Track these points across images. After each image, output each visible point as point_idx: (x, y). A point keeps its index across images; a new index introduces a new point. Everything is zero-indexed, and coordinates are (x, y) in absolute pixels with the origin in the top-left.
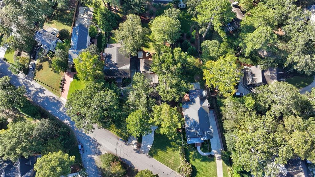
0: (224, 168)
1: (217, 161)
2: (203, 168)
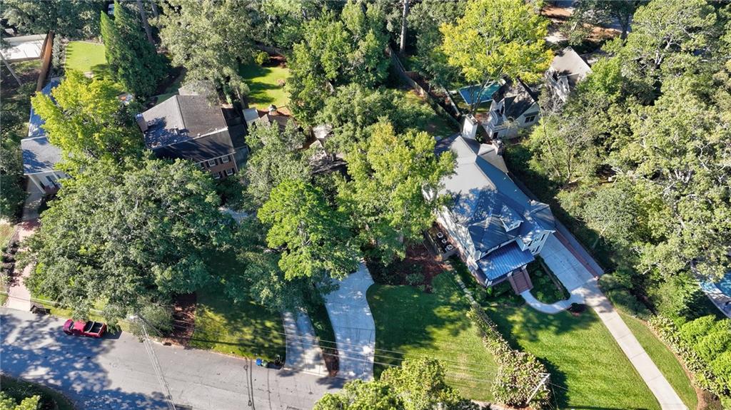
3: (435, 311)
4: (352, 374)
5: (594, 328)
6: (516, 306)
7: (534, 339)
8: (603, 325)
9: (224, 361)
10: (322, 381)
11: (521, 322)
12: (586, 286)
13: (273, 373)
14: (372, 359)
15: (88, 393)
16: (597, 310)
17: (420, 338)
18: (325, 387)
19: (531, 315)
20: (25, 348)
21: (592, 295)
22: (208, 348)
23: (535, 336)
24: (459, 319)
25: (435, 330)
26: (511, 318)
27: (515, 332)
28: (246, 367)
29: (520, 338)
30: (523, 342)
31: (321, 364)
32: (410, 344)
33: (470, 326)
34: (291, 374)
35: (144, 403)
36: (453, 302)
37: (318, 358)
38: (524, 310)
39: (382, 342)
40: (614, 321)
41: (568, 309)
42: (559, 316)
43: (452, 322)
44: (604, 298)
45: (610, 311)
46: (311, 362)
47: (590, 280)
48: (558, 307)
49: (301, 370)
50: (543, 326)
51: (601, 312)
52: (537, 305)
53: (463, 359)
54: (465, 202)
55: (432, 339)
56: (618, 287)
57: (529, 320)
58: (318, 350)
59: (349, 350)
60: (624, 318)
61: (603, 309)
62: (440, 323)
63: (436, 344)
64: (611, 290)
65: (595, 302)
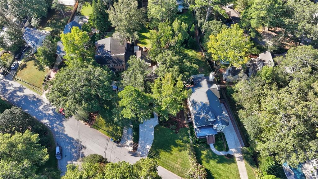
0: (249, 172)
1: (238, 162)
2: (221, 172)
3: (176, 141)
4: (140, 153)
5: (233, 165)
6: (206, 148)
7: (208, 162)
8: (236, 165)
9: (101, 135)
10: (130, 152)
11: (205, 154)
12: (236, 149)
13: (115, 144)
14: (149, 150)
15: (58, 133)
16: (237, 159)
17: (168, 149)
18: (130, 155)
19: (210, 153)
20: (44, 112)
21: (237, 153)
22: (98, 129)
23: (208, 161)
24: (184, 146)
25: (173, 147)
26: (202, 152)
27: (202, 157)
28: (107, 140)
29: (203, 160)
30: (204, 162)
31: (131, 147)
32: (163, 149)
33: (186, 150)
34: (121, 147)
35: (73, 141)
36: (184, 139)
37: (131, 144)
38: (208, 150)
39: (154, 146)
40: (242, 165)
41: (225, 155)
42: (221, 157)
43: (181, 146)
44: (241, 155)
45: (242, 161)
46: (128, 145)
47: (239, 147)
48: (221, 153)
49: (124, 146)
50: (213, 158)
51: (238, 160)
52: (214, 150)
53: (180, 160)
54: (198, 106)
55: (171, 150)
56: (248, 153)
57: (208, 155)
58: (132, 142)
59: (142, 145)
60: (246, 165)
61: (239, 159)
62: (176, 145)
63: (172, 152)
64: (245, 153)
65: (237, 156)
